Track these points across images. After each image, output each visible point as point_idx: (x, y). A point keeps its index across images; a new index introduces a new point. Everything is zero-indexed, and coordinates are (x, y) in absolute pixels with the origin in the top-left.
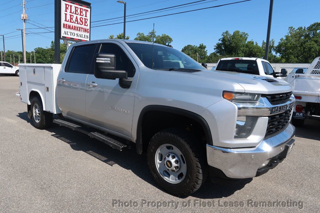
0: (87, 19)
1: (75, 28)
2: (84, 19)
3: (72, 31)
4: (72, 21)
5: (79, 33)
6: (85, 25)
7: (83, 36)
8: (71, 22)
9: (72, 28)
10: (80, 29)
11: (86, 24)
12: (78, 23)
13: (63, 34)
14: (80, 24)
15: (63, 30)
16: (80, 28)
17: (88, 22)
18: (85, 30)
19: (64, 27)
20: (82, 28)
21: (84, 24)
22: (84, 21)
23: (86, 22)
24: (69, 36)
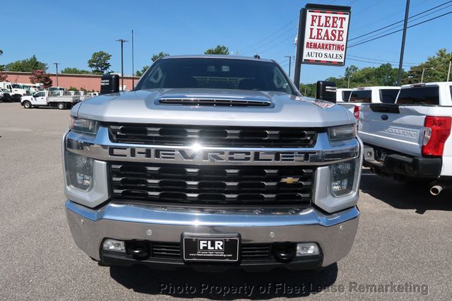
0: (343, 31)
1: (323, 47)
2: (337, 32)
3: (319, 51)
4: (320, 37)
5: (328, 52)
6: (339, 40)
7: (335, 56)
8: (318, 38)
9: (319, 47)
10: (330, 47)
11: (341, 39)
12: (328, 39)
13: (305, 57)
14: (331, 39)
15: (306, 51)
16: (330, 45)
17: (344, 36)
18: (339, 47)
19: (307, 46)
20: (333, 45)
21: (337, 38)
22: (337, 35)
23: (339, 35)
24: (314, 58)
